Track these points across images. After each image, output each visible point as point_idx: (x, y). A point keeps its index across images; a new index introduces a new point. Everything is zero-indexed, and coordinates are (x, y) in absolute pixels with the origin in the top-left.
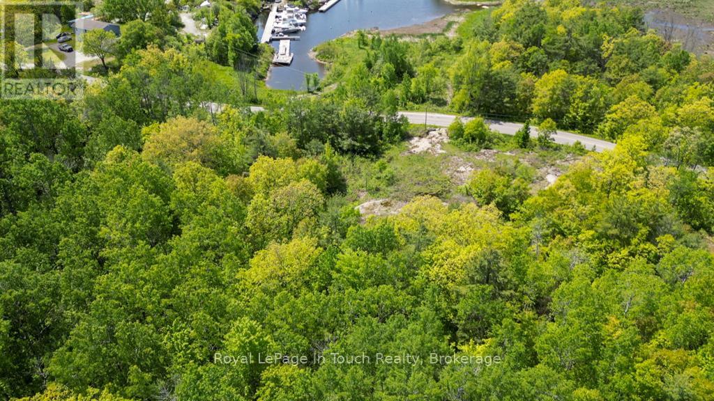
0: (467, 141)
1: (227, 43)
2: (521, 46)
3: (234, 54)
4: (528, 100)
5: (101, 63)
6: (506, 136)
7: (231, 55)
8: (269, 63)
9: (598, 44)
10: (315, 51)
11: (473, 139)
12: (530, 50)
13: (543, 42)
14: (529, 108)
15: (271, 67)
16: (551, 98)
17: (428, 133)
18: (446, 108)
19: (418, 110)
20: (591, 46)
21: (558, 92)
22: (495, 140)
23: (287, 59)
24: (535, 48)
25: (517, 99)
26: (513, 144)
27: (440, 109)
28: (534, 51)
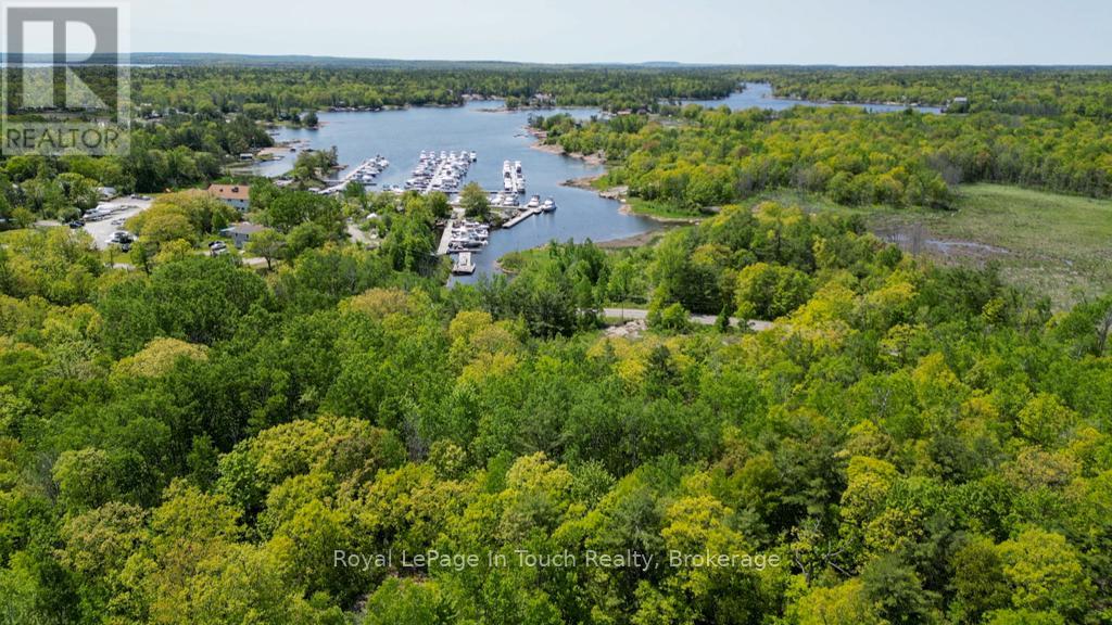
0: (666, 327)
1: (403, 249)
2: (728, 249)
3: (412, 258)
4: (730, 295)
5: (267, 265)
6: (707, 325)
7: (408, 259)
8: (449, 272)
9: (809, 245)
10: (499, 261)
11: (672, 326)
12: (738, 253)
13: (752, 245)
14: (733, 301)
15: (451, 276)
16: (754, 288)
17: (625, 323)
18: (645, 306)
19: (615, 307)
20: (804, 248)
21: (759, 282)
22: (696, 328)
23: (469, 268)
24: (743, 250)
25: (720, 294)
26: (714, 330)
27: (640, 306)
28: (743, 253)
